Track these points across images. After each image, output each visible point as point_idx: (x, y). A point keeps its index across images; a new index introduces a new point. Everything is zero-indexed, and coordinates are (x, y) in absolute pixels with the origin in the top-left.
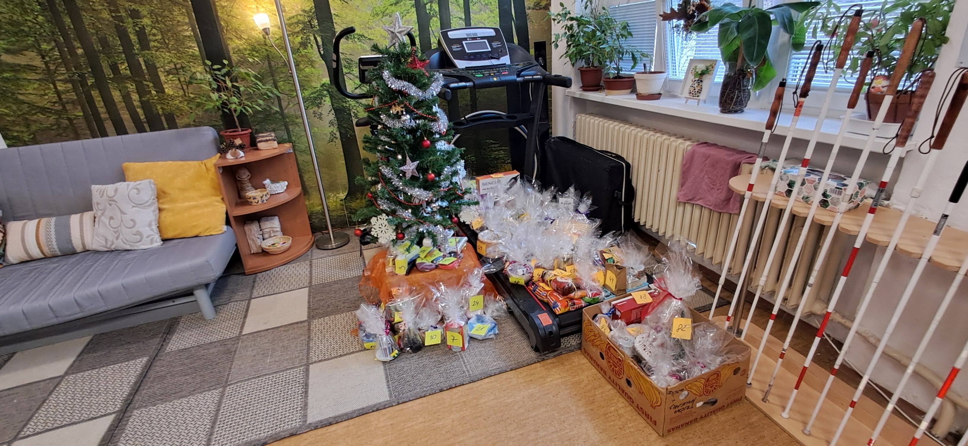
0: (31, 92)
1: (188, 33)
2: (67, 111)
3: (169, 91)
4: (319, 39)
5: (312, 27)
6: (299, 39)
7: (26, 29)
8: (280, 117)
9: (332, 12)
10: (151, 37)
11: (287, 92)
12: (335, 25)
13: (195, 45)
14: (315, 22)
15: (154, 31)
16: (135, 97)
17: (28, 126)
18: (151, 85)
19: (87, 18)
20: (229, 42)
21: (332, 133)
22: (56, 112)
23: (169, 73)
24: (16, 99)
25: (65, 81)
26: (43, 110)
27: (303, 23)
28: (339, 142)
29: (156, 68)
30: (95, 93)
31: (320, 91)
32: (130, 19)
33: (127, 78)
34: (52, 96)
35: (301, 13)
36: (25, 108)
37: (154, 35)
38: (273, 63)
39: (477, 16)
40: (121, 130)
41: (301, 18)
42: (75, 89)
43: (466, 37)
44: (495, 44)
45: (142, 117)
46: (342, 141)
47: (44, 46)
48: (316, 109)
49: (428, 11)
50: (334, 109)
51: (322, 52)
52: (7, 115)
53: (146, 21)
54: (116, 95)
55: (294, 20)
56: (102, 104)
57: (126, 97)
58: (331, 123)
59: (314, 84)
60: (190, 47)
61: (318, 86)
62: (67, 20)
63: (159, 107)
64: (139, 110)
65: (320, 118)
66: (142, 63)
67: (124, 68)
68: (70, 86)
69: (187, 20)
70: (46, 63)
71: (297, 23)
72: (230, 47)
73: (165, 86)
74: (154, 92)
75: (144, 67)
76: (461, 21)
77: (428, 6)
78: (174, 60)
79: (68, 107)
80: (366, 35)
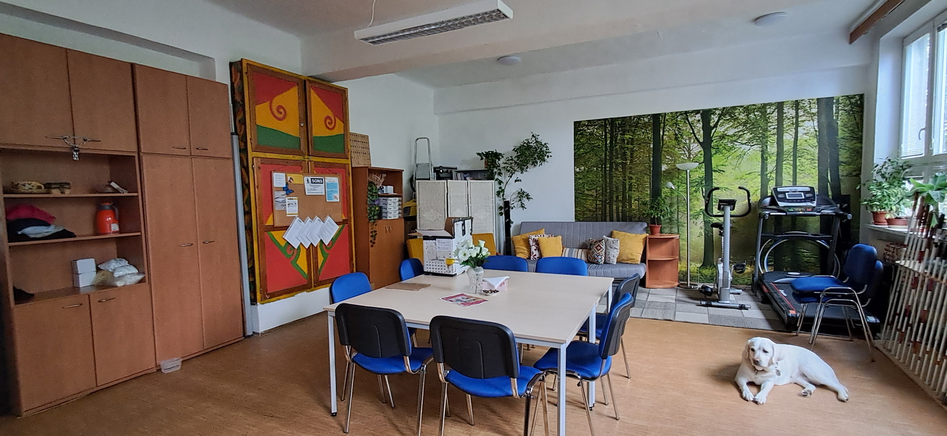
0: (589, 203)
1: (647, 186)
2: (596, 211)
3: (633, 207)
4: (704, 189)
5: (701, 184)
6: (694, 189)
7: (595, 183)
8: (676, 222)
9: (713, 178)
10: (634, 187)
11: (682, 211)
12: (713, 183)
13: (649, 190)
14: (704, 182)
15: (635, 184)
16: (621, 208)
17: (583, 216)
18: (628, 204)
19: (614, 179)
20: (663, 189)
21: (700, 233)
22: (594, 212)
23: (636, 200)
24: (583, 206)
25: (600, 201)
26: (590, 210)
27: (698, 182)
28: (703, 237)
29: (631, 198)
30: (608, 206)
31: (699, 212)
32: (628, 180)
33: (620, 201)
34: (594, 205)
35: (698, 178)
36: (585, 209)
37: (635, 186)
38: (679, 198)
39: (802, 180)
40: (611, 220)
41: (697, 180)
42: (602, 204)
43: (789, 191)
44: (808, 195)
45: (620, 216)
46: (705, 237)
47: (598, 189)
48: (695, 220)
49: (768, 178)
50: (704, 221)
51: (704, 195)
52: (579, 211)
53: (634, 181)
54: (614, 207)
55: (694, 181)
56: (608, 210)
57: (617, 208)
58: (701, 228)
59: (696, 209)
60: (647, 191)
61: (699, 210)
62: (608, 180)
63: (628, 213)
64: (620, 214)
65: (696, 225)
66: (627, 196)
67: (620, 198)
68: (601, 202)
69: (648, 181)
70: (597, 194)
71: (695, 182)
72: (663, 192)
73: (633, 205)
74: (628, 207)
75: (627, 197)
76: (790, 183)
77: (769, 175)
78: (639, 196)
79: (598, 210)
80: (729, 188)
